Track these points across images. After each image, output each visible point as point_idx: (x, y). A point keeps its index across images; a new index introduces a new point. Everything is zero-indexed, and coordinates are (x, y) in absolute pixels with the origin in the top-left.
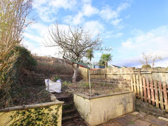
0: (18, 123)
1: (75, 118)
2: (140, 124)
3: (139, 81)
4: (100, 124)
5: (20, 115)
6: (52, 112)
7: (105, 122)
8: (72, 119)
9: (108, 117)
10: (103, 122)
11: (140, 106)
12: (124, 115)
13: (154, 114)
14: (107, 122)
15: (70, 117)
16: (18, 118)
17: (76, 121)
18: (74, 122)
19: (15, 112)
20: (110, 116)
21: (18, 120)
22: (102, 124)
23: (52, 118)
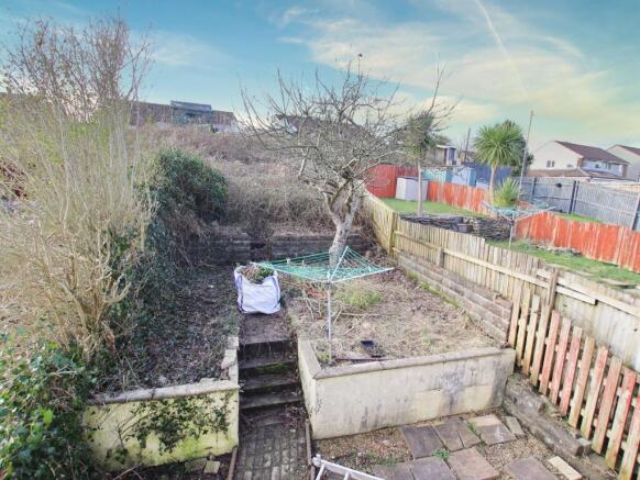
0: (146, 421)
1: (290, 404)
2: (464, 463)
3: (538, 319)
4: (347, 433)
5: (148, 408)
6: (213, 404)
7: (364, 430)
8: (281, 406)
9: (376, 422)
10: (356, 431)
11: (515, 400)
12: (440, 419)
13: (549, 441)
14: (372, 431)
15: (276, 401)
16: (145, 414)
17: (288, 415)
18: (284, 418)
19: (138, 403)
20: (383, 419)
21: (146, 417)
22: (351, 436)
23: (214, 415)
